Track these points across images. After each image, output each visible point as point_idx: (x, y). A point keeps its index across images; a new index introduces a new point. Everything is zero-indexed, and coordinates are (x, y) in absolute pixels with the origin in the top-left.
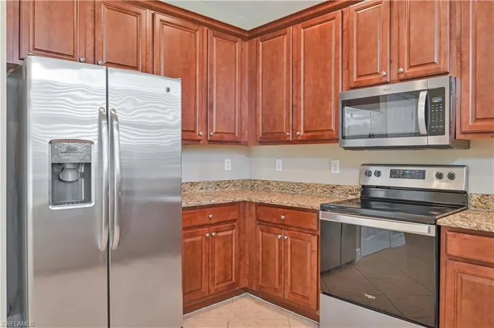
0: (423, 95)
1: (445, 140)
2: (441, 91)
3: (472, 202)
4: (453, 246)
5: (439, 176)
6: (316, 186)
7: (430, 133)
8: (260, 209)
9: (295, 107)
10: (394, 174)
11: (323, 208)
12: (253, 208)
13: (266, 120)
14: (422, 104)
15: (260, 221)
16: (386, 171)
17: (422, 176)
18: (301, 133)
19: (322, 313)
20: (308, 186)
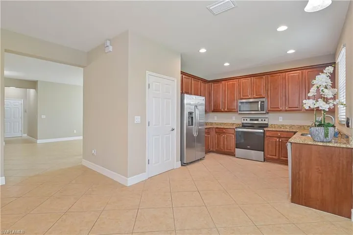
0: (260, 102)
1: (264, 112)
2: (264, 102)
3: (269, 126)
4: (267, 134)
5: (262, 120)
6: (228, 123)
7: (261, 110)
8: (216, 129)
9: (225, 103)
10: (251, 120)
11: (236, 128)
12: (214, 129)
13: (214, 106)
14: (259, 104)
15: (216, 132)
16: (249, 119)
17: (258, 120)
18: (226, 109)
19: (236, 153)
20: (226, 124)
